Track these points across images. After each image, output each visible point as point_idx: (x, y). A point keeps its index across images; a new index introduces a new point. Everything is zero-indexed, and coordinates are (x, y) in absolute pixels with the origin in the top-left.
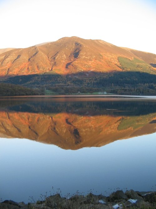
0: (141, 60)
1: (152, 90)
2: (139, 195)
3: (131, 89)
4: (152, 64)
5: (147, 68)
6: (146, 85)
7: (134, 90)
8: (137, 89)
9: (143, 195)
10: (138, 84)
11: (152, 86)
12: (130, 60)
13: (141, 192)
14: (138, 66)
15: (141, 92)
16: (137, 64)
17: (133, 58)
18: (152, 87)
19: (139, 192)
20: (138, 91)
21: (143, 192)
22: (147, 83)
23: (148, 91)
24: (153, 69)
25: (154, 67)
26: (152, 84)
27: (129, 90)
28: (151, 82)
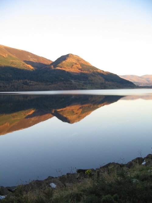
0: (15, 57)
1: (26, 86)
2: (9, 190)
3: (6, 86)
4: (25, 61)
5: (21, 65)
6: (21, 81)
7: (9, 87)
8: (12, 86)
9: (13, 190)
10: (13, 80)
11: (26, 81)
12: (4, 57)
13: (11, 187)
14: (12, 63)
15: (16, 88)
16: (11, 61)
17: (7, 55)
18: (26, 84)
19: (9, 187)
20: (12, 87)
21: (13, 187)
22: (21, 80)
23: (23, 87)
24: (27, 66)
25: (27, 64)
26: (26, 80)
27: (4, 87)
28: (25, 78)
